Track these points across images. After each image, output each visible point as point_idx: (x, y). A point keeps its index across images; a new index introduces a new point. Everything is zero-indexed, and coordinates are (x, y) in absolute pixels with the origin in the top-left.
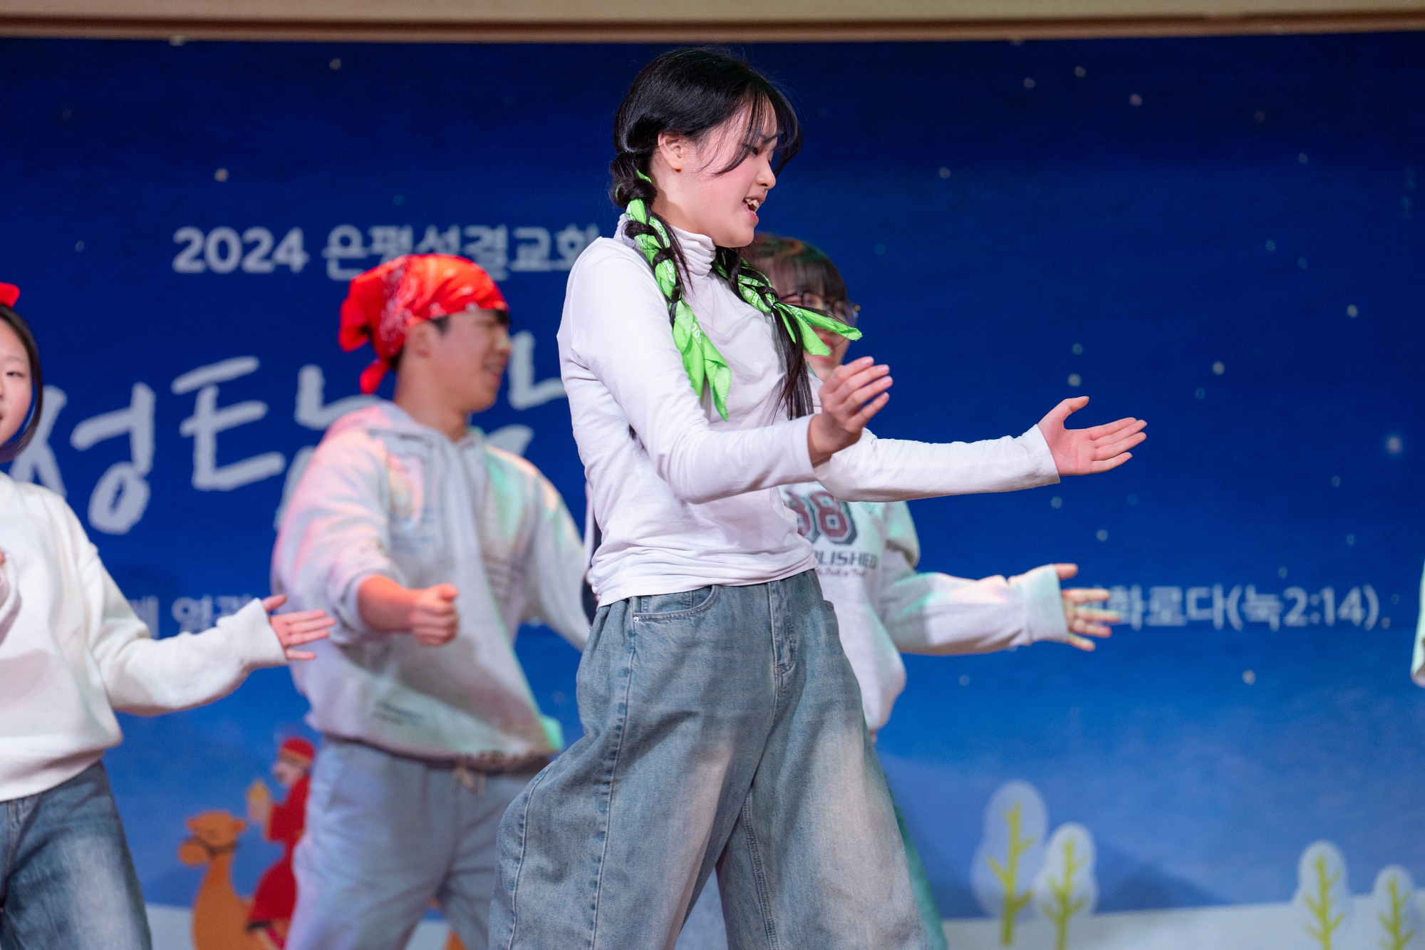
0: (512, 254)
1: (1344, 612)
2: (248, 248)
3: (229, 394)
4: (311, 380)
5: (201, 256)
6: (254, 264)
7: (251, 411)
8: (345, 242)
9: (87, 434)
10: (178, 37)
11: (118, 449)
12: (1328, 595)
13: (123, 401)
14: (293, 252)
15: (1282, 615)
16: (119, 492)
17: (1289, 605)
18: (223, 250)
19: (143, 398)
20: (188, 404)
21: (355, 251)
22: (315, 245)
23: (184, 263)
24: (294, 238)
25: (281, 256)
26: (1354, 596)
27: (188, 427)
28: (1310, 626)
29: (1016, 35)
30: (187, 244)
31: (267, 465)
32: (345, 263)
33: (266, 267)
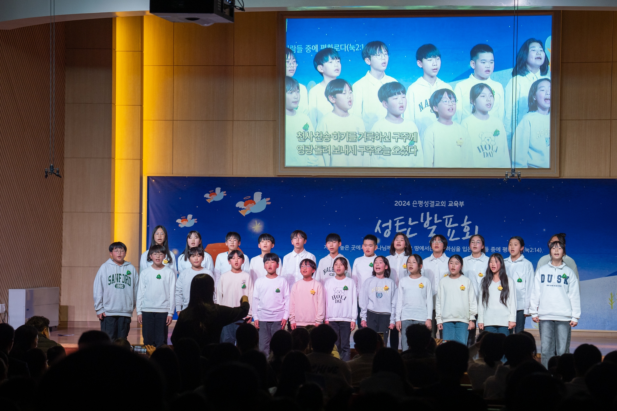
0: (435, 204)
1: (537, 251)
2: (403, 203)
3: (400, 221)
4: (410, 219)
5: (398, 204)
6: (403, 205)
7: (403, 223)
8: (415, 202)
9: (384, 226)
10: (396, 178)
11: (387, 227)
12: (535, 248)
13: (388, 222)
14: (408, 204)
15: (530, 251)
16: (387, 233)
17: (531, 250)
18: (400, 203)
19: (390, 221)
20: (396, 222)
21: (416, 204)
22: (411, 203)
23: (395, 205)
24: (409, 202)
25: (407, 204)
26: (539, 249)
27: (395, 225)
28: (533, 252)
29: (499, 178)
30: (396, 202)
31: (405, 229)
32: (415, 205)
33: (406, 205)
